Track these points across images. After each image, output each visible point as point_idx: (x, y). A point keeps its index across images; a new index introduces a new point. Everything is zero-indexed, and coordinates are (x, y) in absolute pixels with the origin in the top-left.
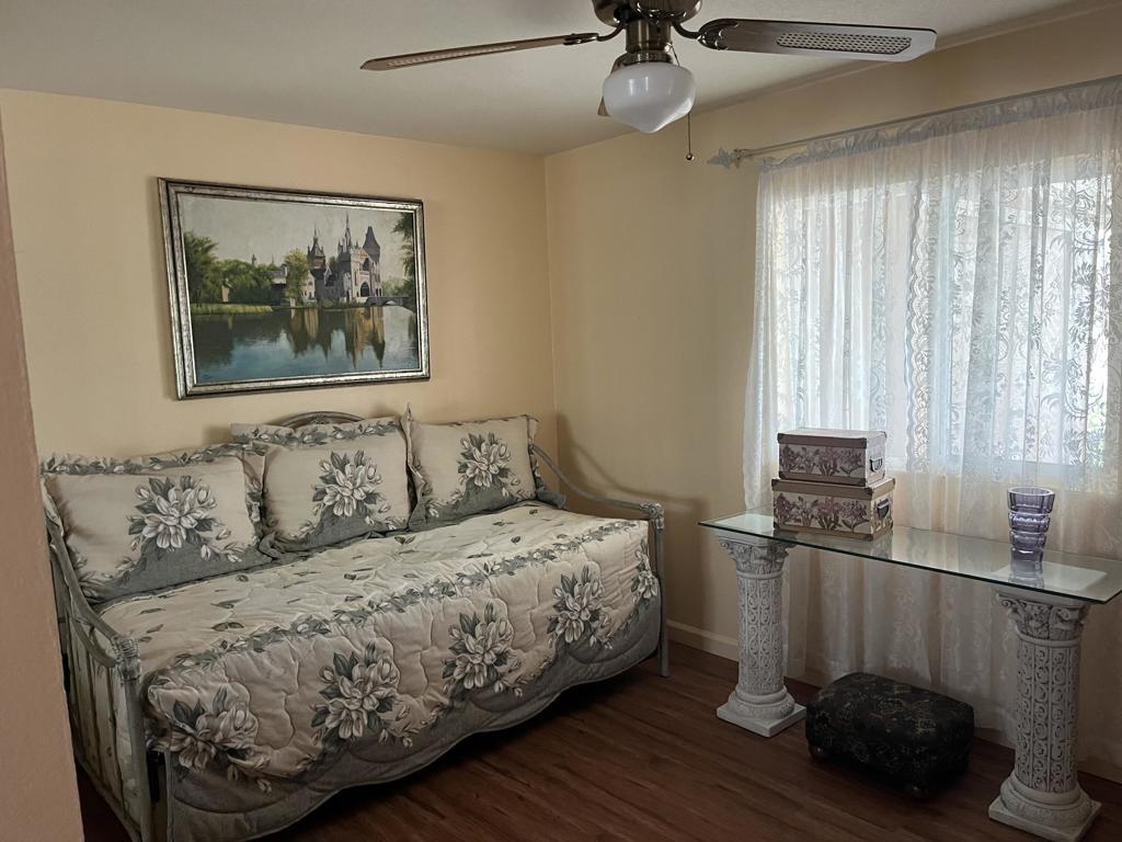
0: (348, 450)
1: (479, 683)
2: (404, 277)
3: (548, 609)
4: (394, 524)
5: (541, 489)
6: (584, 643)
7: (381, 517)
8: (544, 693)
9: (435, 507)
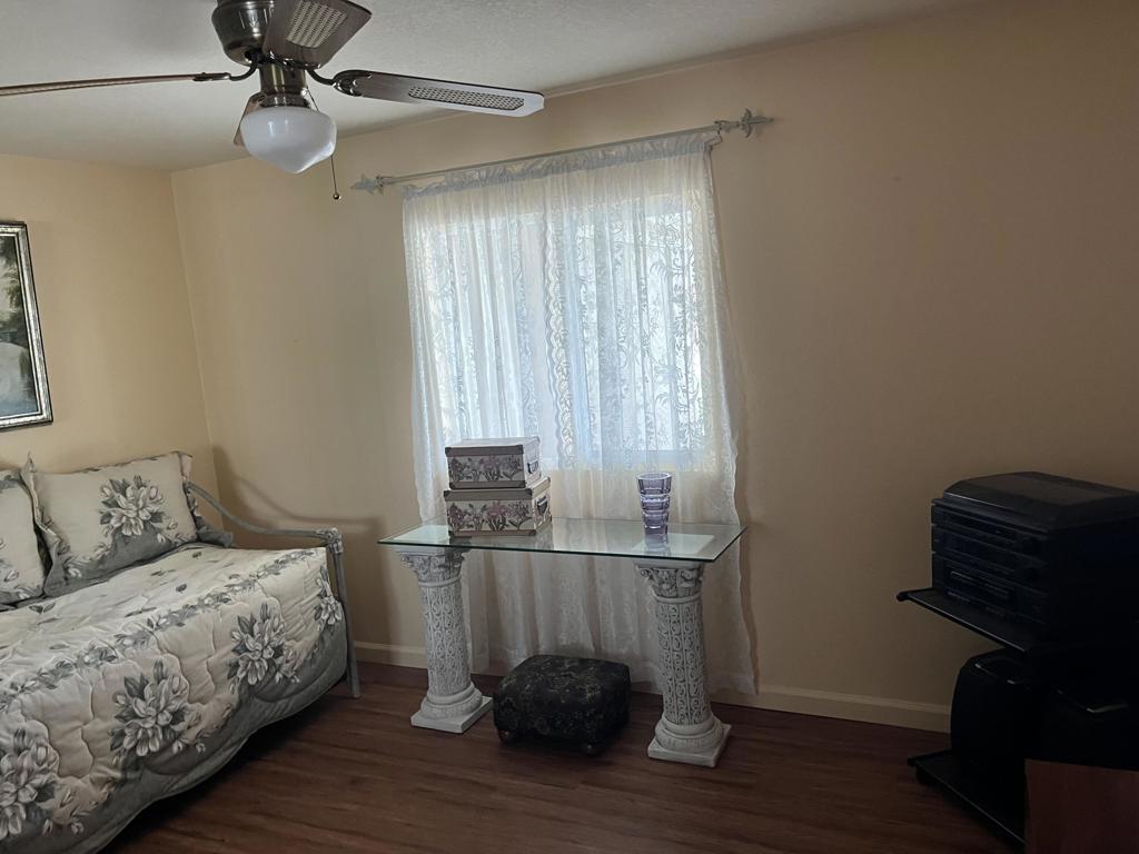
1: (155, 747)
2: (8, 309)
3: (226, 655)
4: (26, 591)
5: (203, 530)
6: (268, 682)
7: (8, 587)
8: (229, 742)
9: (76, 566)
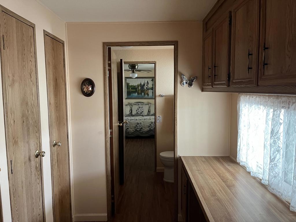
0: (141, 106)
1: (139, 130)
2: (152, 86)
3: (148, 125)
7: (143, 114)
8: (148, 134)
9: (150, 114)
